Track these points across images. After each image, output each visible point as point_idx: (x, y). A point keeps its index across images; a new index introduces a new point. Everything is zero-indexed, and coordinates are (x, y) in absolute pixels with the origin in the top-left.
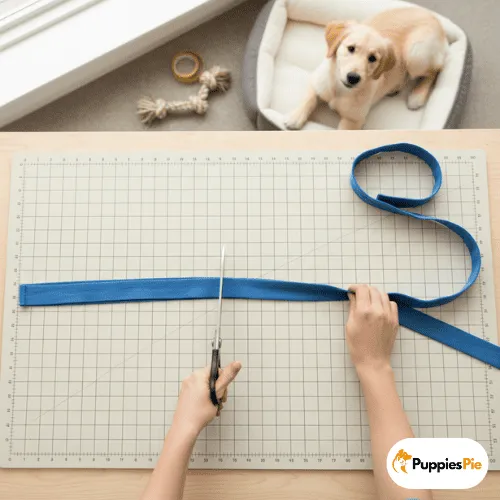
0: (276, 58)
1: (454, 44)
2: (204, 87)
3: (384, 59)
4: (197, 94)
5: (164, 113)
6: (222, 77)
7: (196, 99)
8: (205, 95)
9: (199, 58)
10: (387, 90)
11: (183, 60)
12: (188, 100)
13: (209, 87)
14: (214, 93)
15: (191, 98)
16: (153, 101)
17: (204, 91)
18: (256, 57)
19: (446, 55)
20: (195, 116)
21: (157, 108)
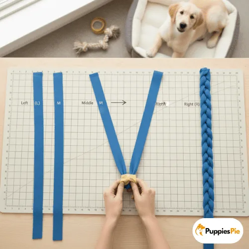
0: (142, 21)
1: (231, 14)
2: (106, 36)
4: (103, 39)
5: (87, 49)
6: (115, 31)
7: (102, 42)
8: (107, 40)
9: (104, 22)
11: (96, 22)
12: (98, 42)
13: (108, 36)
14: (111, 39)
15: (100, 41)
16: (82, 43)
17: (106, 38)
18: (131, 21)
19: (227, 20)
20: (102, 50)
21: (83, 46)
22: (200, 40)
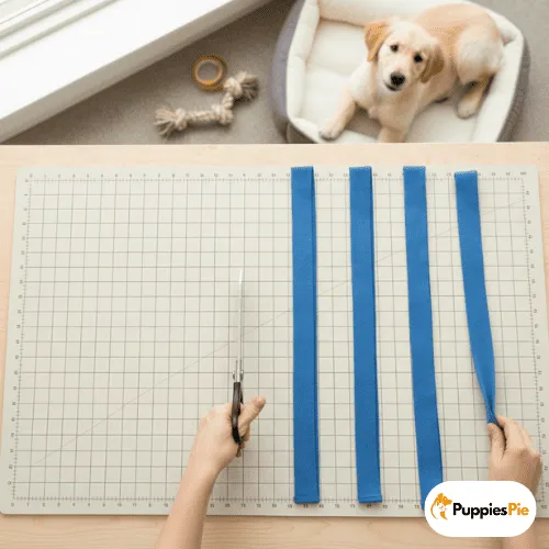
0: (307, 61)
1: (509, 45)
2: (228, 95)
3: (432, 60)
4: (220, 103)
5: (185, 124)
6: (248, 84)
7: (219, 108)
8: (230, 104)
9: (224, 64)
10: (434, 96)
11: (206, 65)
12: (210, 109)
13: (233, 96)
14: (239, 102)
15: (213, 107)
16: (173, 110)
17: (228, 100)
18: (285, 61)
20: (219, 127)
21: (176, 118)
22: (442, 101)
